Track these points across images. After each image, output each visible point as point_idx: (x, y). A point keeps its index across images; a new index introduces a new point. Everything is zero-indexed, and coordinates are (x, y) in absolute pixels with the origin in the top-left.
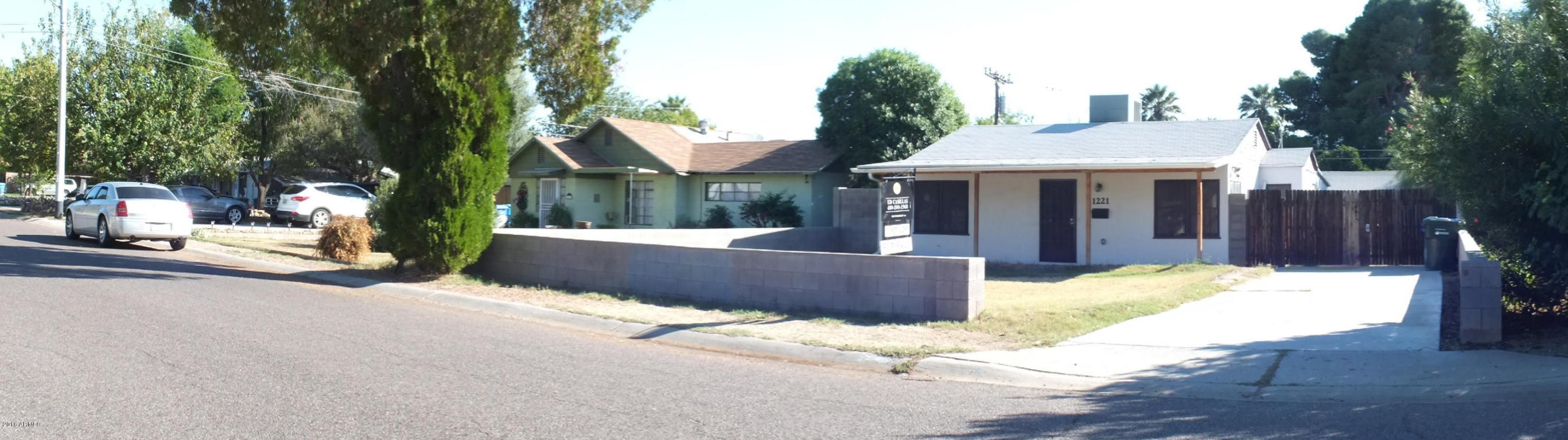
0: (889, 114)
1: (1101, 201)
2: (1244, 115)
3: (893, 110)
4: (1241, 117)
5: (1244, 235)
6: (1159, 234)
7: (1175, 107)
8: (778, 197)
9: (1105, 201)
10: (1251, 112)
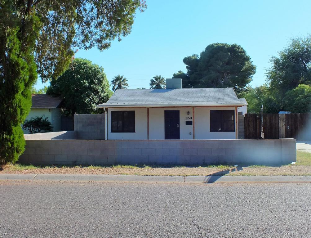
0: (87, 84)
1: (189, 118)
2: (152, 87)
3: (88, 83)
4: (151, 88)
5: (244, 130)
6: (212, 130)
7: (126, 84)
8: (41, 118)
9: (191, 118)
10: (154, 86)
